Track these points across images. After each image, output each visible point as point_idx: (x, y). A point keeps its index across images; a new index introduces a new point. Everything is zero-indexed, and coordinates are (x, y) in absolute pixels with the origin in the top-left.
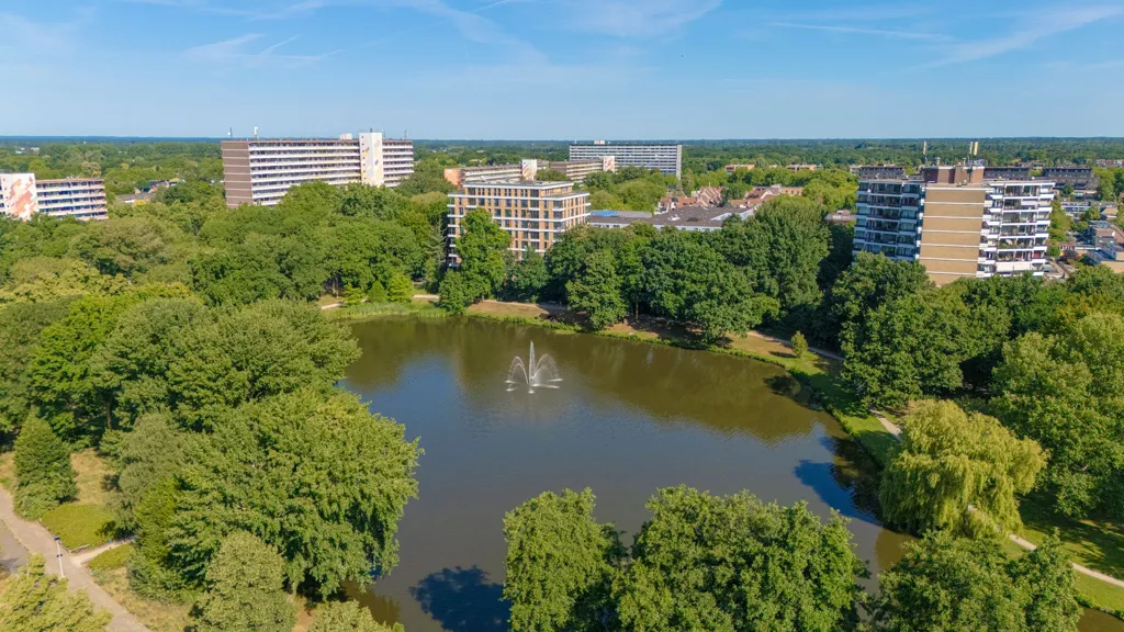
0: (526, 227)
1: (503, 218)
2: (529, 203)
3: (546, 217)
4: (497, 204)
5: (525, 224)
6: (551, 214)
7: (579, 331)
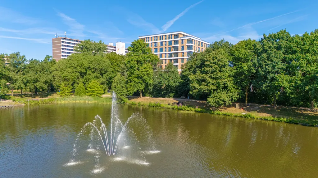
0: (171, 57)
1: (159, 53)
2: (173, 42)
3: (183, 49)
4: (156, 46)
5: (171, 55)
6: (185, 47)
7: (199, 112)
